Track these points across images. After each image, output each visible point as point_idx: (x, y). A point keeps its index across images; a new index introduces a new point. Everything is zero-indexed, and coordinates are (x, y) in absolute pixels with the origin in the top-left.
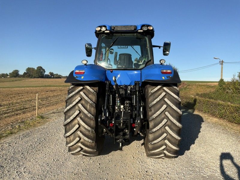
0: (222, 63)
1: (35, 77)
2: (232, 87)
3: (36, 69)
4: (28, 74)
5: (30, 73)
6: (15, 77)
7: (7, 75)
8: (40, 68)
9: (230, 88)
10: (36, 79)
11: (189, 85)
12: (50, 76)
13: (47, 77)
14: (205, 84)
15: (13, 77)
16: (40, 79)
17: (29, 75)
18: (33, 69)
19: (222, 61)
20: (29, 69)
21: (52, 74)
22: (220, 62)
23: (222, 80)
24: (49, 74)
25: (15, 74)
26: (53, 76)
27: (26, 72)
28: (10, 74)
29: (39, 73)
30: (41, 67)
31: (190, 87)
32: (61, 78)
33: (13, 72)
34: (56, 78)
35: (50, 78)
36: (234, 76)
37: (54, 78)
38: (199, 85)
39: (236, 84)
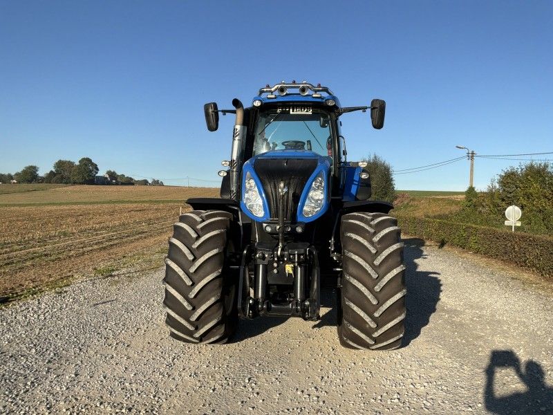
0: (472, 156)
1: (75, 183)
2: (487, 201)
3: (77, 163)
4: (58, 176)
5: (64, 174)
6: (30, 181)
7: (10, 177)
8: (87, 162)
9: (484, 204)
10: (78, 187)
11: (413, 200)
12: (109, 179)
13: (103, 182)
14: (446, 197)
15: (23, 182)
16: (86, 186)
17: (62, 178)
18: (71, 164)
19: (473, 153)
20: (60, 165)
21: (112, 175)
22: (468, 153)
23: (471, 189)
24: (108, 176)
25: (30, 176)
26: (116, 179)
27: (54, 170)
28: (16, 174)
29: (85, 173)
30: (89, 160)
31: (416, 203)
32: (133, 184)
33: (24, 171)
34: (123, 184)
35: (109, 183)
36: (493, 181)
37: (117, 184)
38: (434, 200)
39: (496, 197)
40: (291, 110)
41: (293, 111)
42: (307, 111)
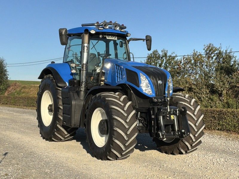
11: (24, 87)
40: (107, 37)
41: (108, 37)
42: (115, 38)
